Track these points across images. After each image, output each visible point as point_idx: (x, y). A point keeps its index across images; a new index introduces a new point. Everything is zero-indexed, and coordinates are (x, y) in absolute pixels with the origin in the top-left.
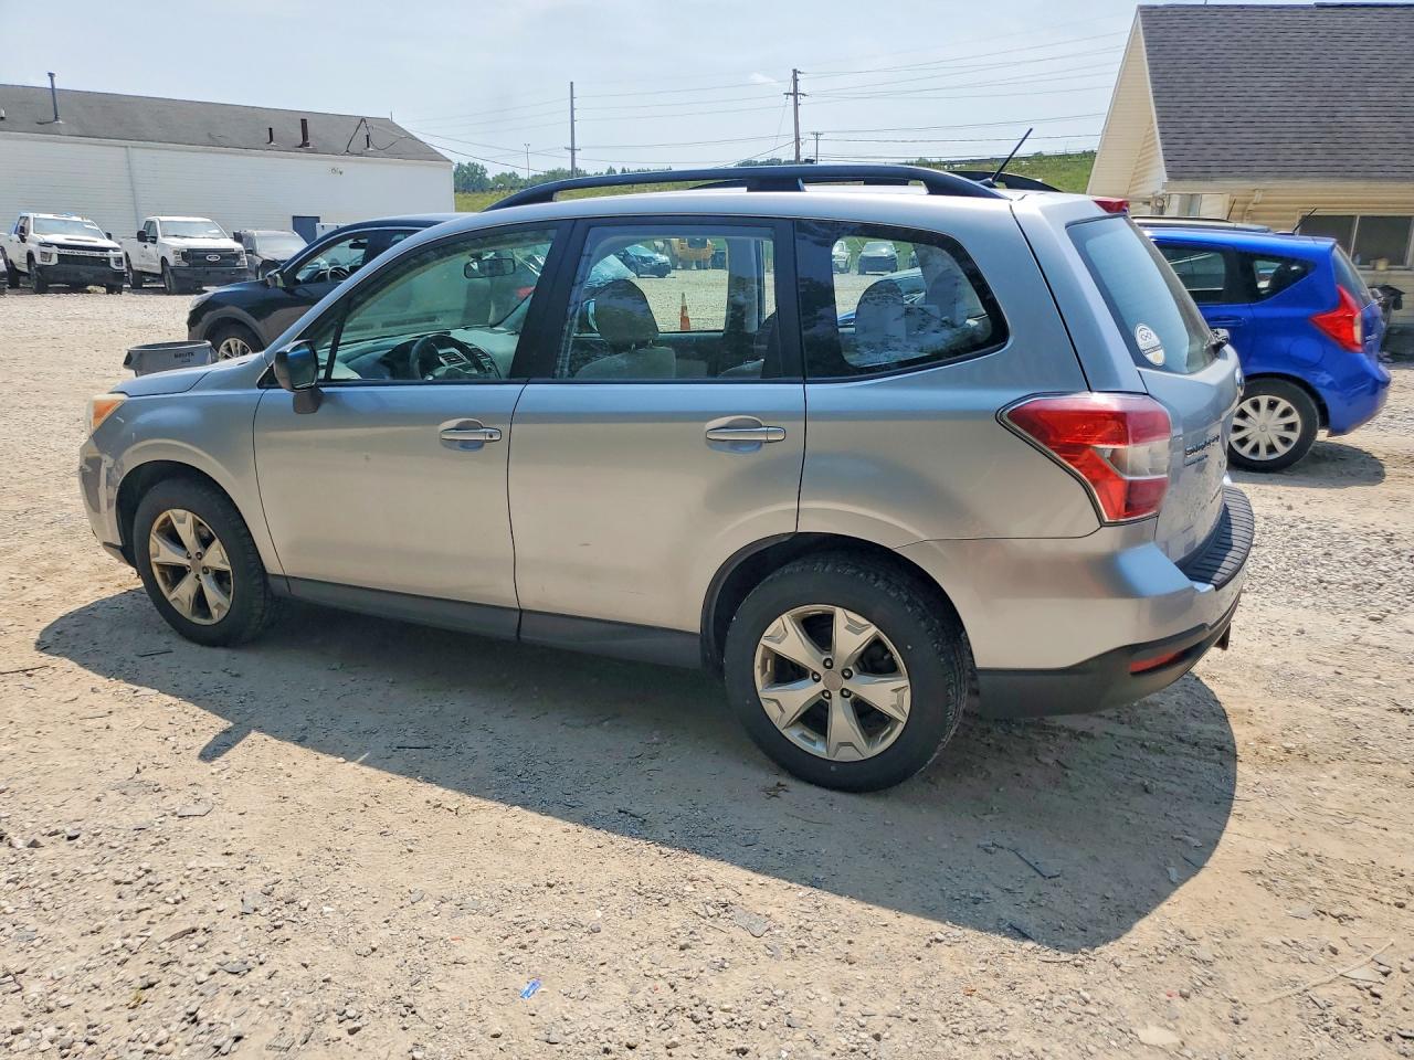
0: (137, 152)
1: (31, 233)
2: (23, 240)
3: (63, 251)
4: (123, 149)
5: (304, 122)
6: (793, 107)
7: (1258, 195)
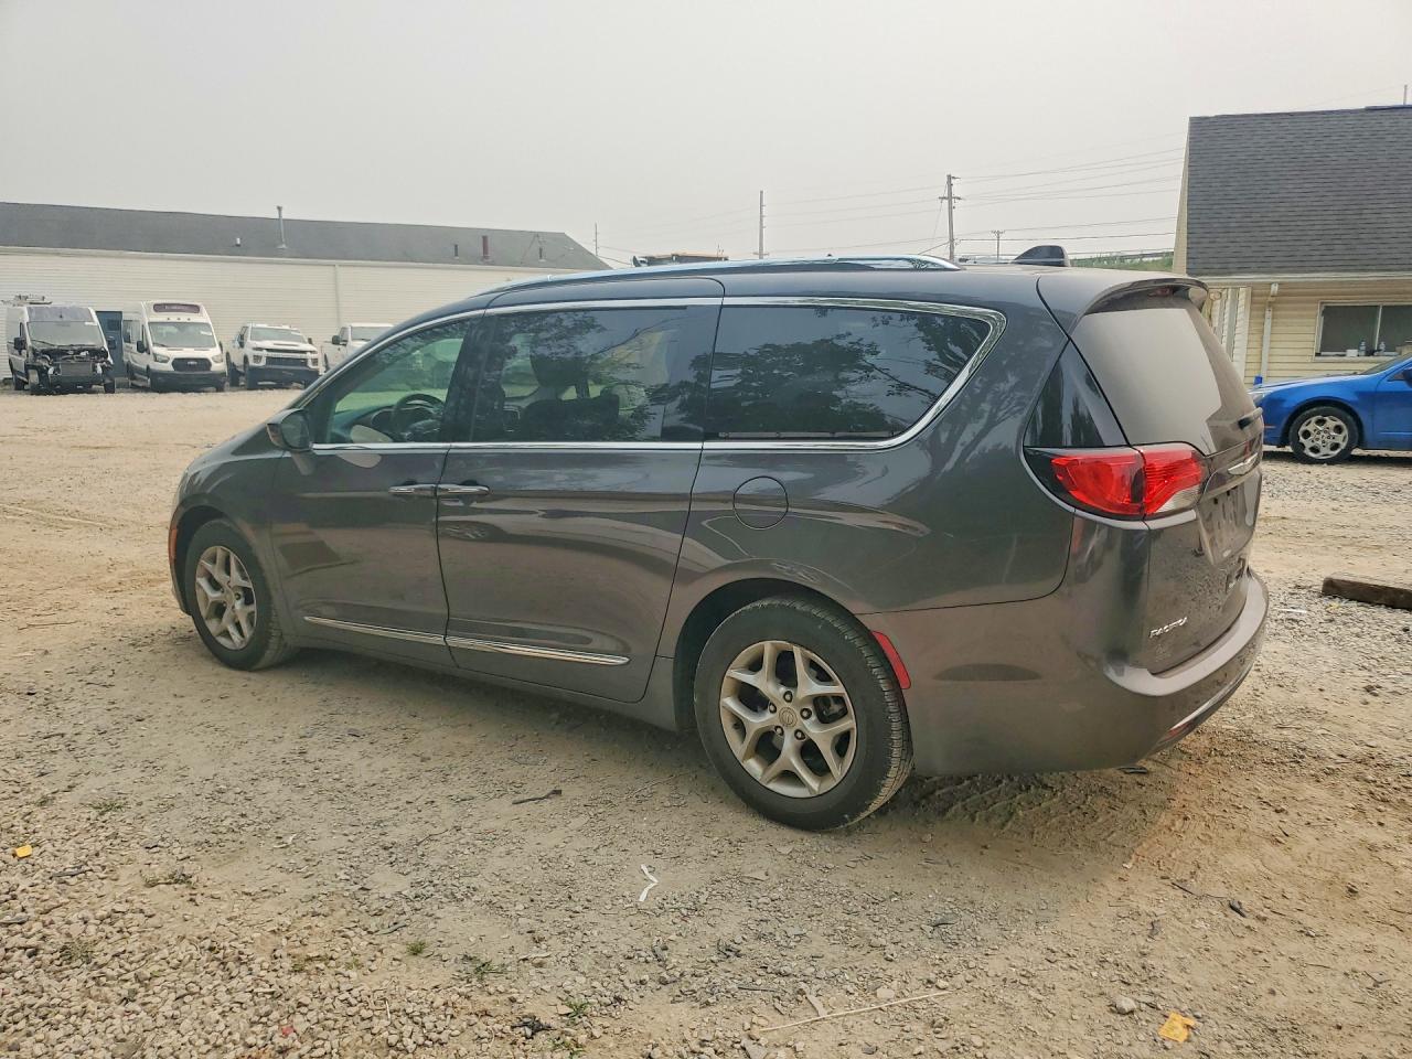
0: (341, 270)
1: (249, 340)
2: (242, 345)
3: (271, 354)
4: (332, 268)
5: (485, 238)
6: (947, 210)
7: (1275, 288)
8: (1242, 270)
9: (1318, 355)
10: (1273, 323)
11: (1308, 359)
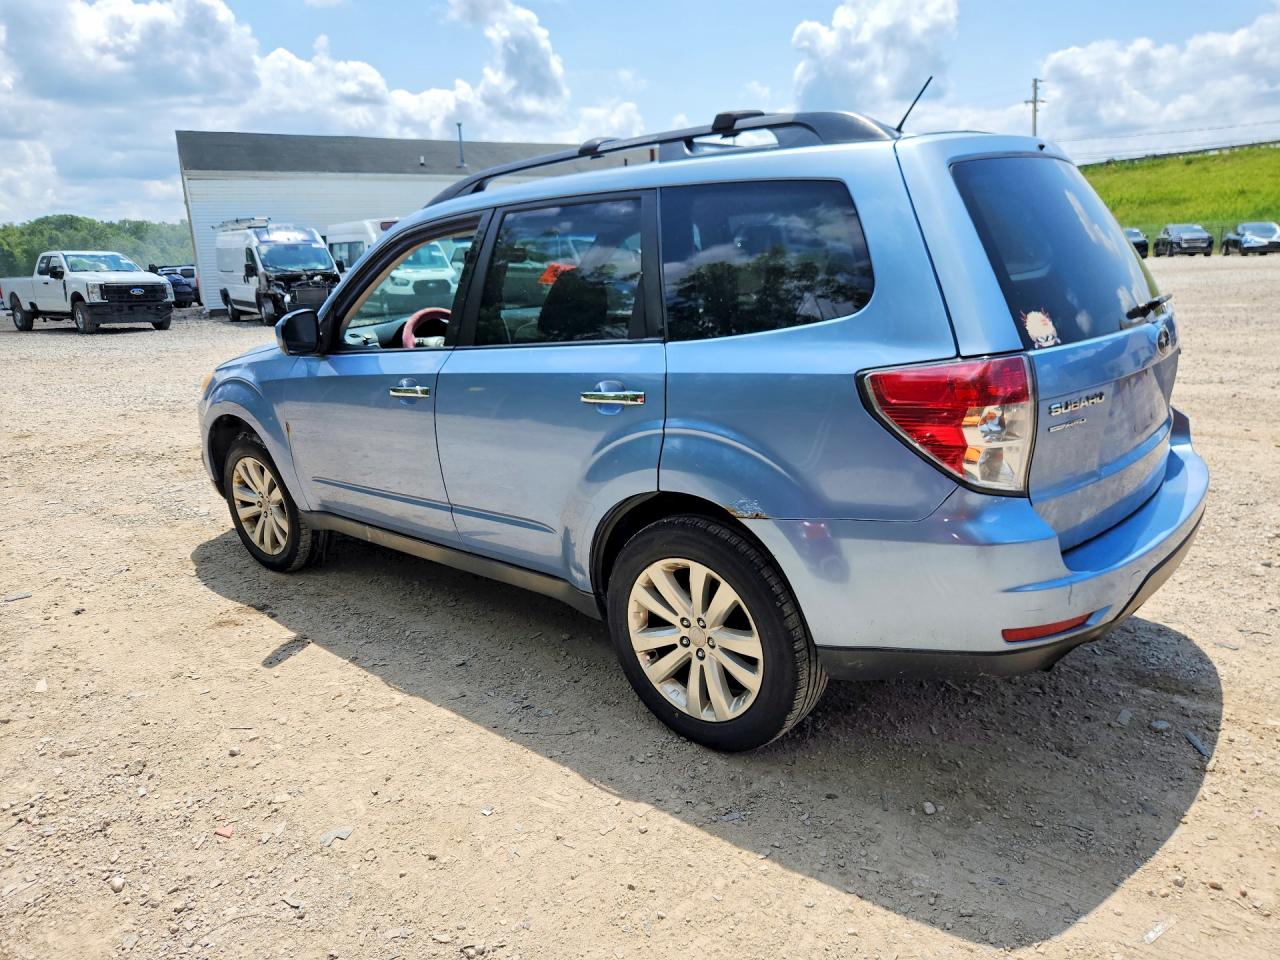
6: (1032, 111)
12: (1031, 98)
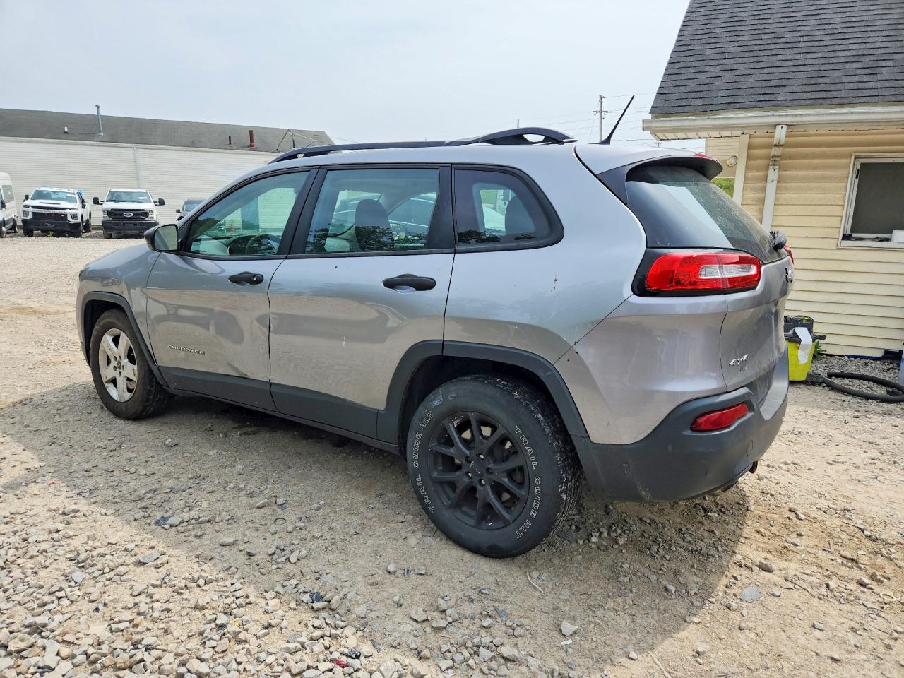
0: (141, 151)
3: (36, 210)
4: (132, 150)
5: (251, 132)
6: (599, 120)
7: (780, 134)
8: (731, 106)
9: (846, 237)
10: (778, 188)
11: (832, 244)
12: (599, 110)
